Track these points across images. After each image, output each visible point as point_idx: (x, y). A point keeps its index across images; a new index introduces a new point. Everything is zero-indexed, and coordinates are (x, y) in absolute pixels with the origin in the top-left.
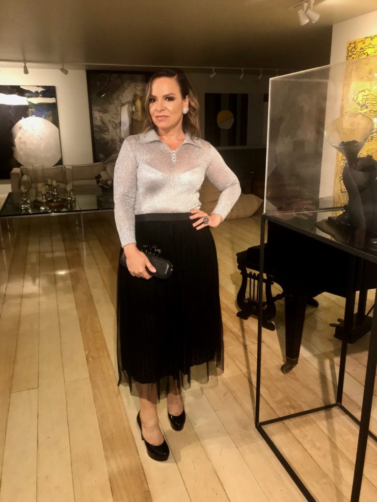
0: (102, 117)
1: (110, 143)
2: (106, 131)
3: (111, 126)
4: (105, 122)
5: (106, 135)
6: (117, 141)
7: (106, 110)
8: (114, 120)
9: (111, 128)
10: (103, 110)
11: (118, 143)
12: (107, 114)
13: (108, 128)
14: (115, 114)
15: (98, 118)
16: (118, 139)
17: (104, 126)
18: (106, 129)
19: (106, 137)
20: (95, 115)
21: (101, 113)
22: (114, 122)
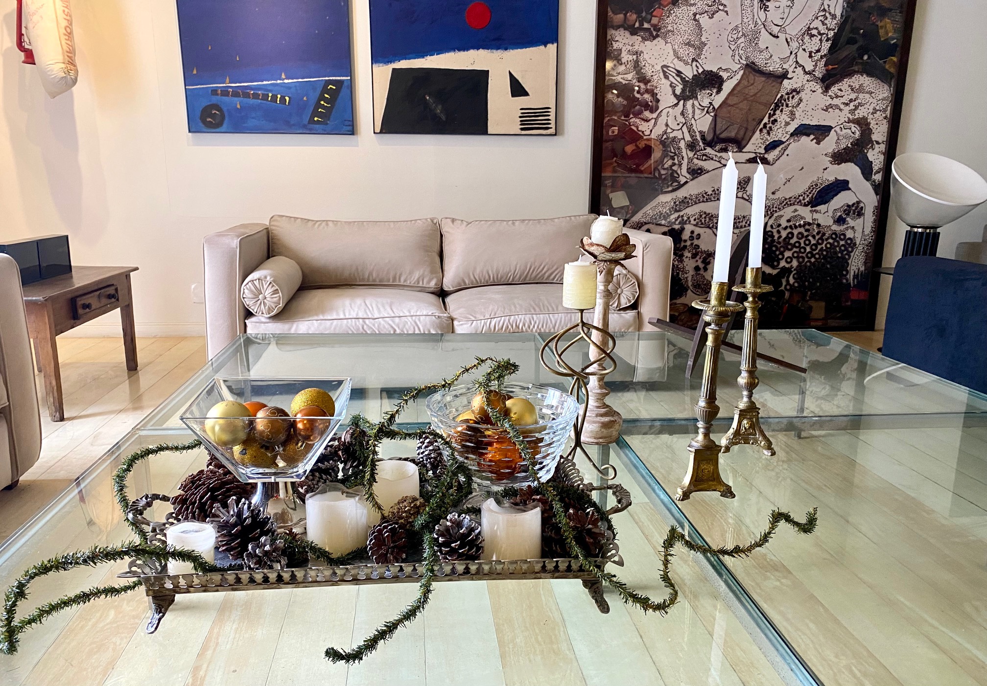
0: (637, 53)
1: (656, 155)
2: (646, 106)
3: (670, 90)
4: (648, 71)
5: (647, 121)
6: (682, 144)
7: (657, 28)
8: (680, 66)
9: (666, 98)
10: (646, 25)
11: (684, 150)
12: (659, 41)
13: (654, 95)
14: (688, 44)
15: (625, 57)
16: (688, 138)
17: (642, 86)
18: (647, 96)
19: (644, 127)
20: (616, 46)
21: (637, 39)
22: (679, 73)
